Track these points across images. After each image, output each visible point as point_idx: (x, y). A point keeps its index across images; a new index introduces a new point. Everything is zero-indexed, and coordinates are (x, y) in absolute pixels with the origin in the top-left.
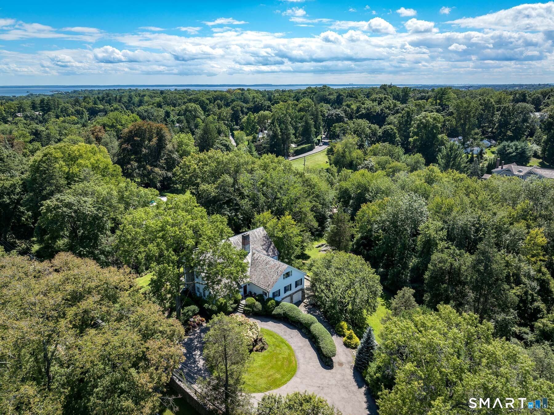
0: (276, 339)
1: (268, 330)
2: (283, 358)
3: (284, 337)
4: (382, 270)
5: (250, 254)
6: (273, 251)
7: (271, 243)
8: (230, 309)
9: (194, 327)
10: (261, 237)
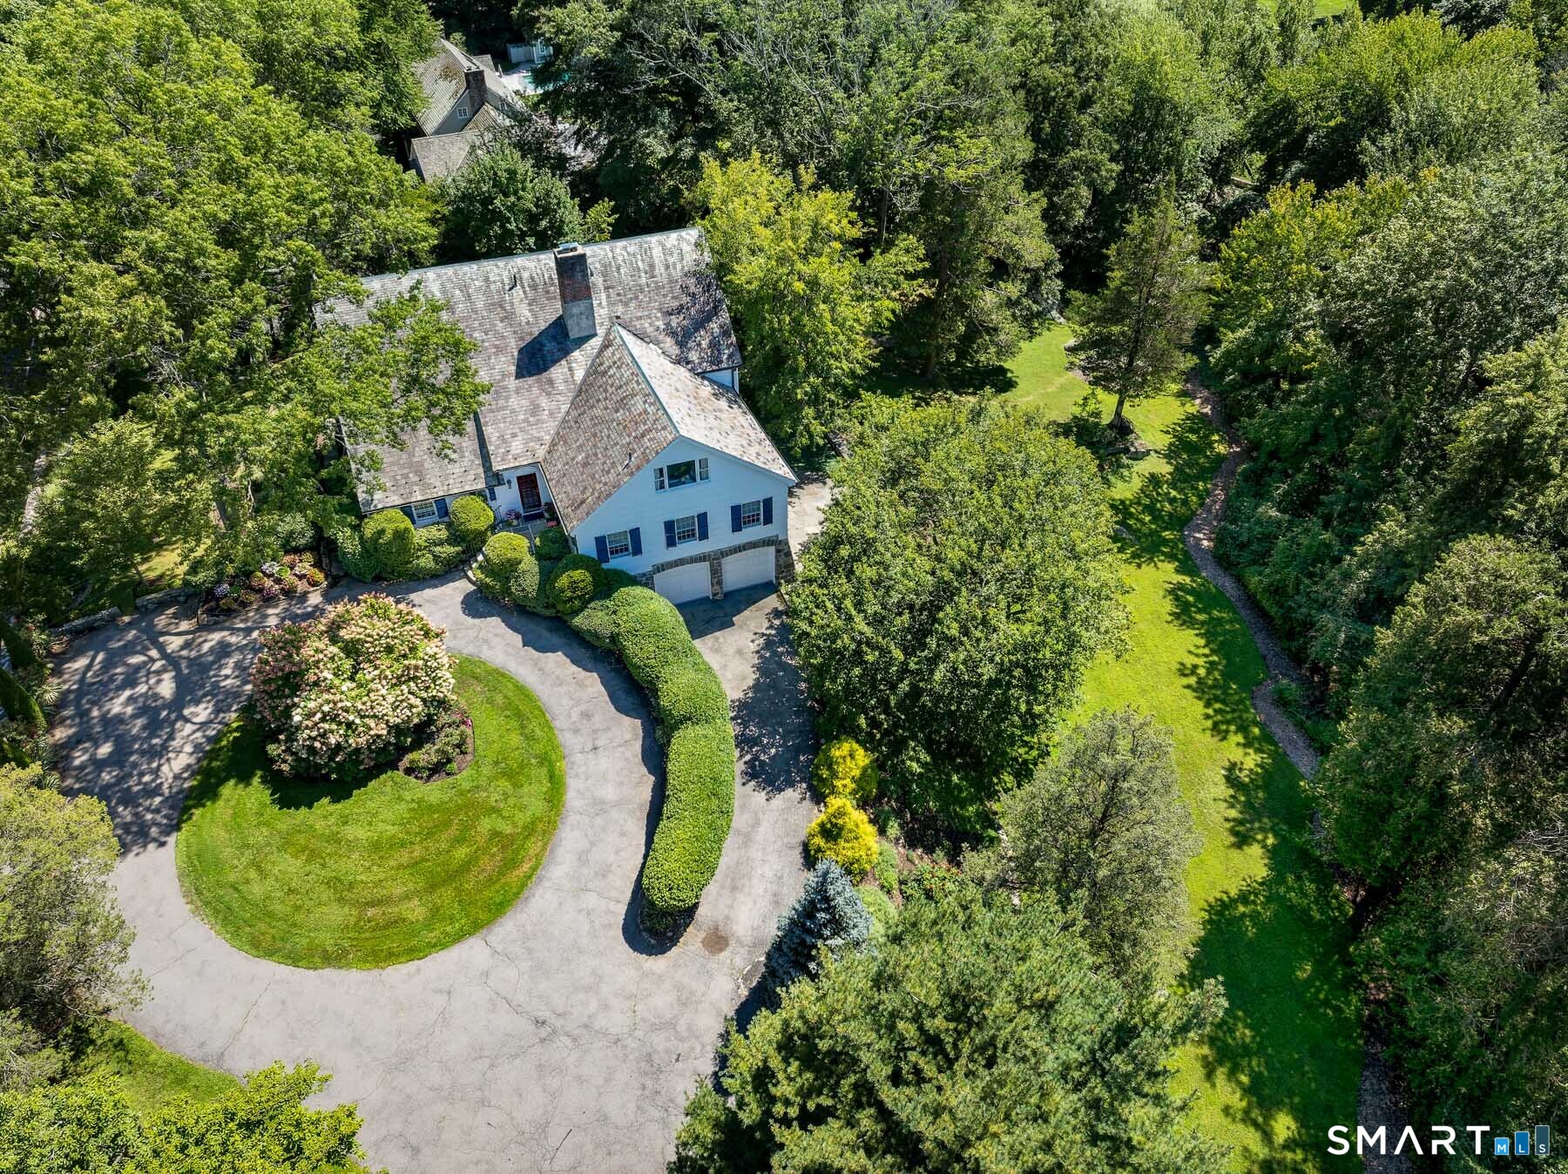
0: (530, 738)
1: (521, 689)
2: (495, 834)
3: (568, 740)
4: (1273, 513)
5: (596, 342)
6: (714, 345)
7: (715, 311)
8: (426, 562)
9: (269, 600)
10: (677, 273)
